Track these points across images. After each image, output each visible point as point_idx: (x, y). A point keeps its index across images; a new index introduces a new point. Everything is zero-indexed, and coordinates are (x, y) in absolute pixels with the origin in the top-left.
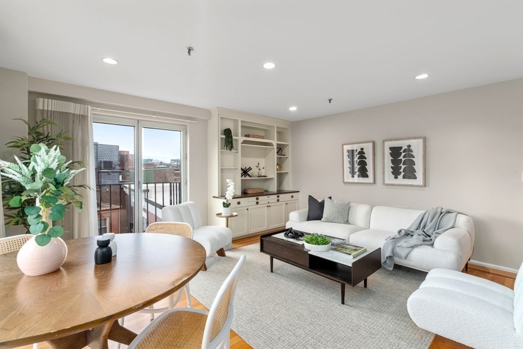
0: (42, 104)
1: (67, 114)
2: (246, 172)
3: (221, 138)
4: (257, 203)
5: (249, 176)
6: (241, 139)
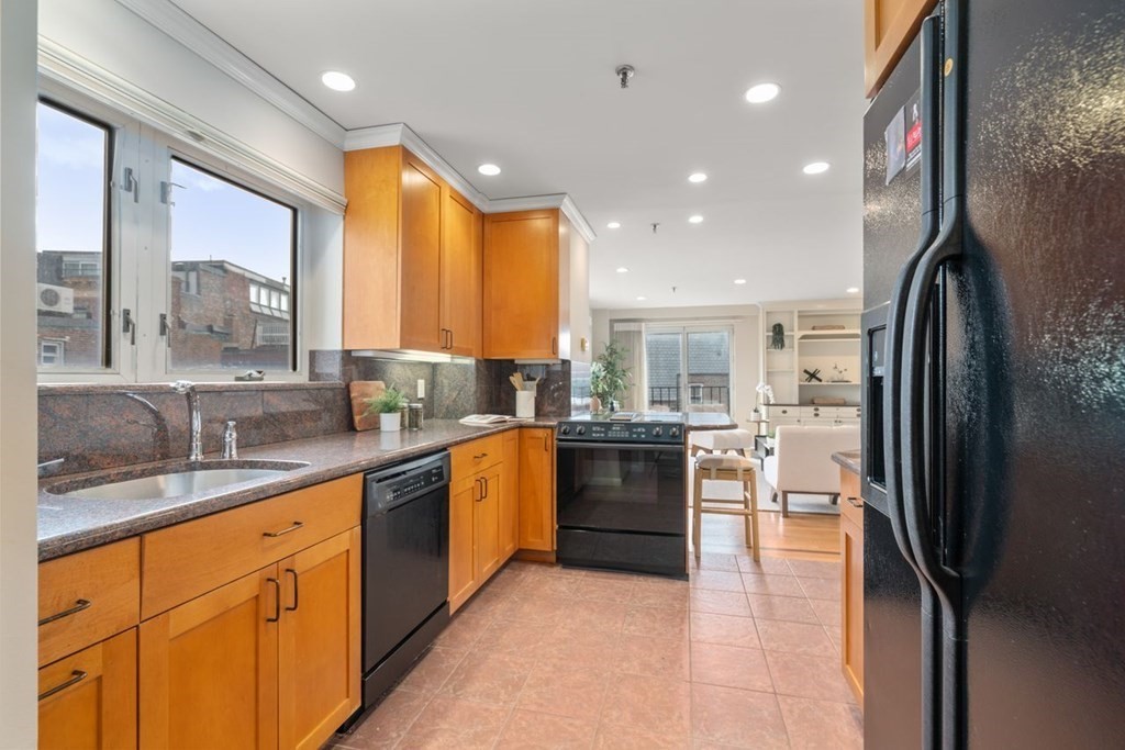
0: (619, 327)
1: (629, 332)
2: (813, 376)
3: (768, 337)
4: (817, 415)
5: (820, 380)
6: (798, 334)
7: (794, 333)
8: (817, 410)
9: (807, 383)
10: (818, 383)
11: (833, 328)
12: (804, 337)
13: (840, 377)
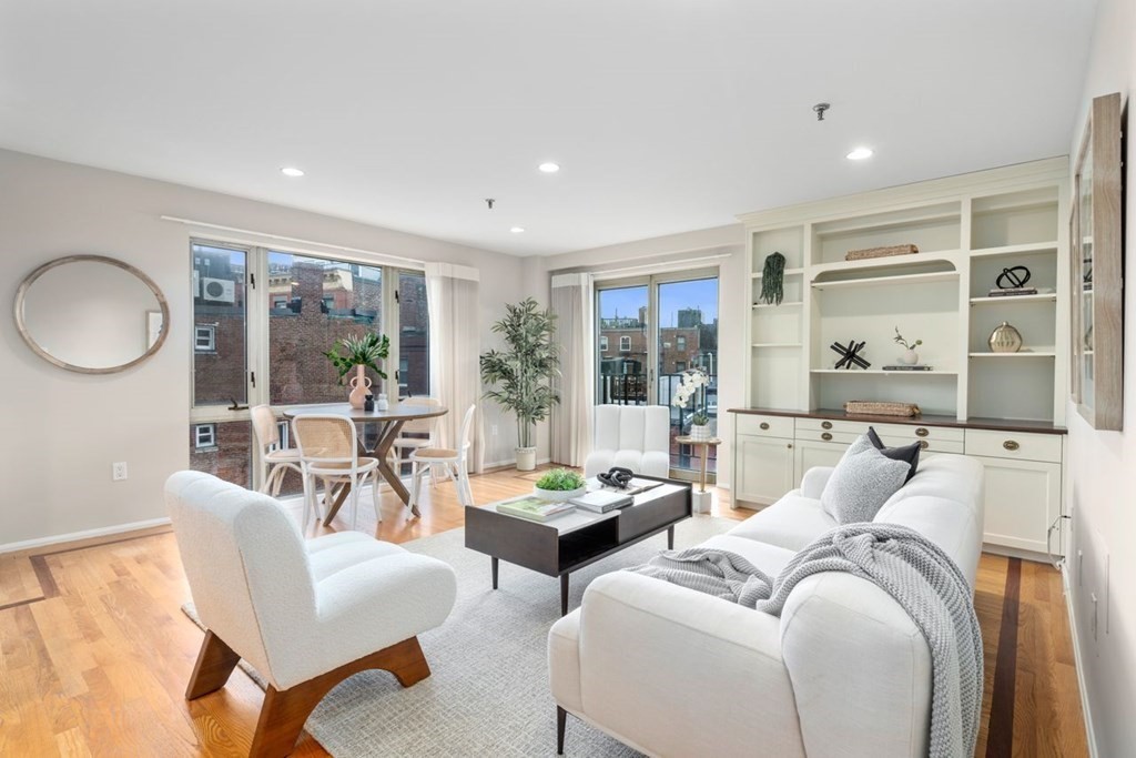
2: (851, 355)
3: (754, 280)
4: (827, 437)
5: (865, 365)
6: (811, 271)
7: (804, 269)
8: (827, 426)
9: (835, 371)
10: (860, 370)
11: (888, 252)
12: (823, 277)
13: (907, 357)
